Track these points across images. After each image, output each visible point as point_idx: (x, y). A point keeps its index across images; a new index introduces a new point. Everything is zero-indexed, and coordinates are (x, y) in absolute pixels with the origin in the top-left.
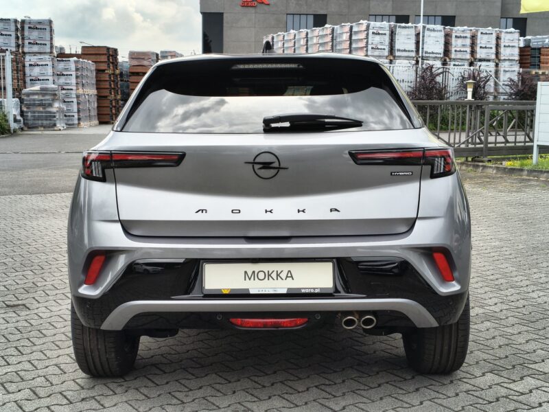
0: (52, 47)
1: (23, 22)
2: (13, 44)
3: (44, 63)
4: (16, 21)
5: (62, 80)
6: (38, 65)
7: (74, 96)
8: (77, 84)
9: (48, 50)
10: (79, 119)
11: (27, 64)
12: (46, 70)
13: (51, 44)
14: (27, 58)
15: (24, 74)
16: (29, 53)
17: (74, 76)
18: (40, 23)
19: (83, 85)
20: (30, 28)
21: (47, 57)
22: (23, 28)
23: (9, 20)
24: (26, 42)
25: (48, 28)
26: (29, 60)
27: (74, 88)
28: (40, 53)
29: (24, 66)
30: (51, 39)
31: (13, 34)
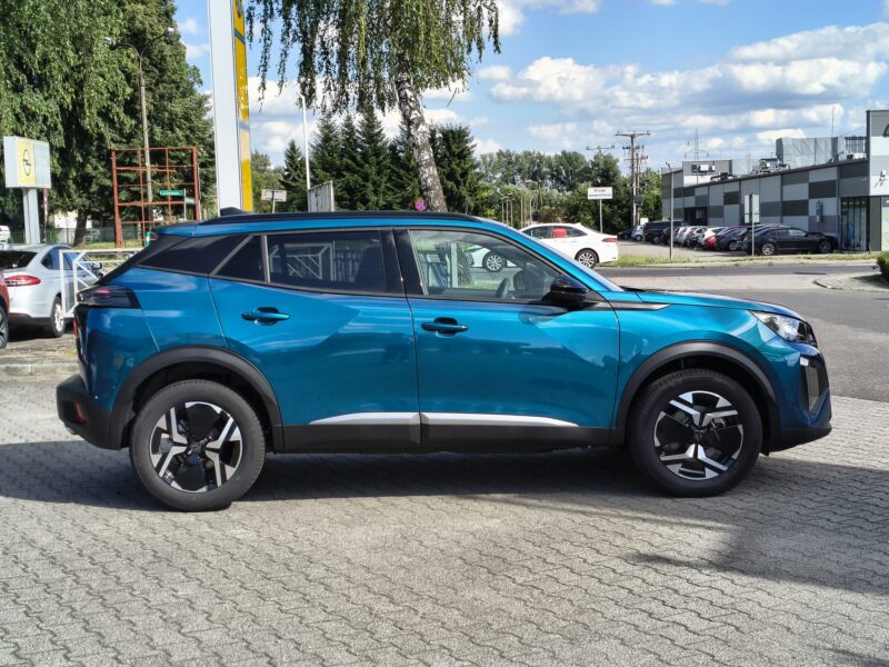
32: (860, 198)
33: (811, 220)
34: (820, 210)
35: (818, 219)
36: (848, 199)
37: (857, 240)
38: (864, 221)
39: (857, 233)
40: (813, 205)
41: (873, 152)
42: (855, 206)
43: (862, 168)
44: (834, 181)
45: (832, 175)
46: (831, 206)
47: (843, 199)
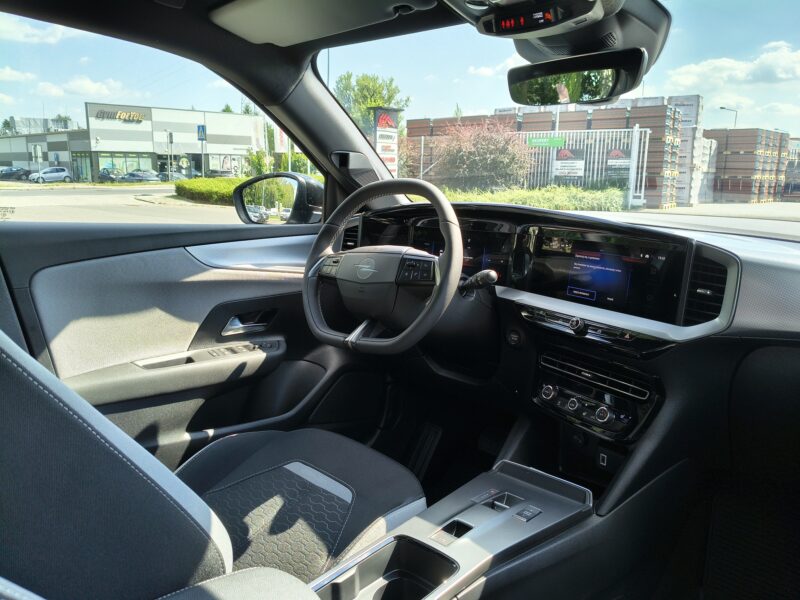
30: (697, 115)
32: (85, 152)
34: (57, 158)
35: (56, 163)
36: (76, 153)
37: (85, 176)
38: (89, 165)
39: (84, 172)
40: (52, 155)
41: (91, 127)
42: (81, 157)
43: (84, 135)
44: (65, 142)
45: (64, 138)
46: (65, 156)
47: (73, 152)
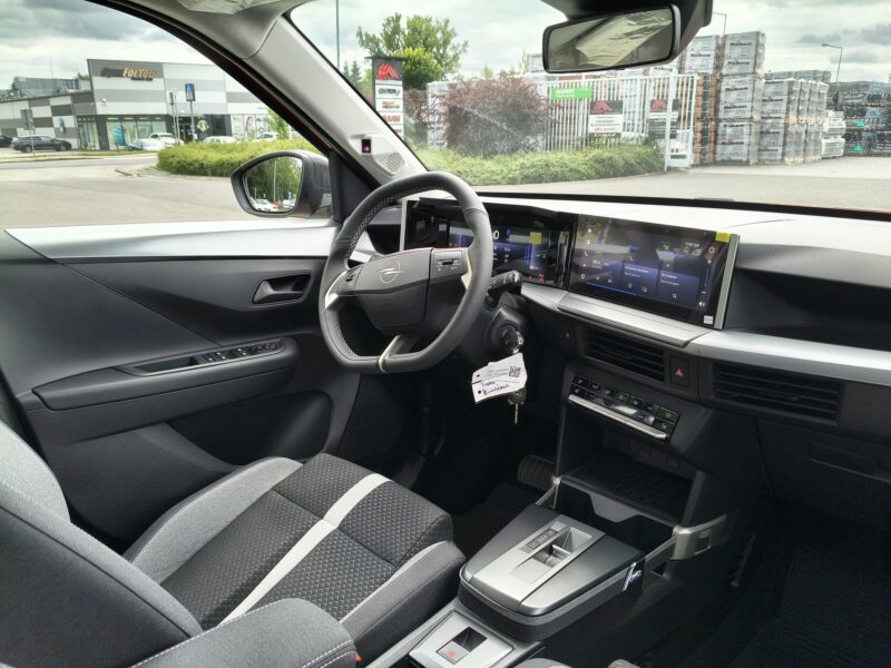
0: (756, 65)
1: (725, 37)
2: (711, 66)
3: (743, 86)
4: (717, 37)
5: (769, 107)
6: (736, 89)
7: (782, 126)
8: (788, 110)
9: (751, 70)
10: (783, 154)
11: (723, 89)
12: (745, 95)
13: (756, 62)
14: (725, 80)
15: (718, 101)
16: (727, 75)
17: (785, 101)
18: (744, 36)
19: (798, 111)
20: (732, 44)
21: (748, 78)
22: (724, 44)
23: (710, 37)
24: (726, 62)
25: (754, 43)
26: (726, 84)
27: (783, 116)
28: (741, 74)
29: (718, 92)
31: (713, 54)
32: (90, 116)
33: (57, 131)
34: (62, 124)
35: (62, 129)
36: (81, 117)
37: (92, 144)
38: (96, 131)
39: (91, 138)
40: (56, 120)
41: (96, 86)
42: (88, 122)
43: (89, 96)
44: (69, 106)
45: (67, 101)
46: (70, 121)
47: (78, 117)
